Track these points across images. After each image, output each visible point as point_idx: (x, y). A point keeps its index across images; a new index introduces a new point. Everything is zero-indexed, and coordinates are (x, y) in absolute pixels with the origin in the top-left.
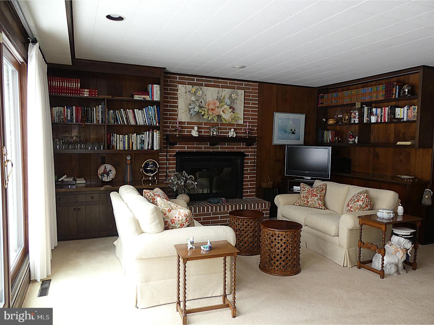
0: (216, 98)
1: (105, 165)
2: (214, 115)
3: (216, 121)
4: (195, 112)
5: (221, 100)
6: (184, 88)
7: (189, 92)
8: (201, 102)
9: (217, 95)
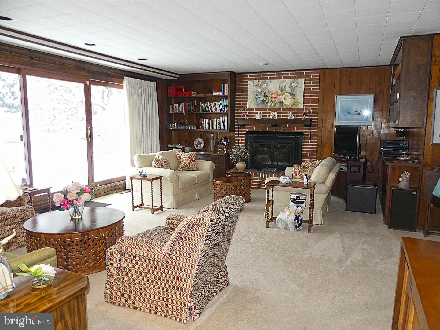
0: (278, 87)
1: (199, 139)
2: (276, 102)
3: (278, 106)
4: (261, 100)
5: (282, 89)
6: (252, 83)
7: (256, 85)
8: (266, 92)
9: (279, 85)
